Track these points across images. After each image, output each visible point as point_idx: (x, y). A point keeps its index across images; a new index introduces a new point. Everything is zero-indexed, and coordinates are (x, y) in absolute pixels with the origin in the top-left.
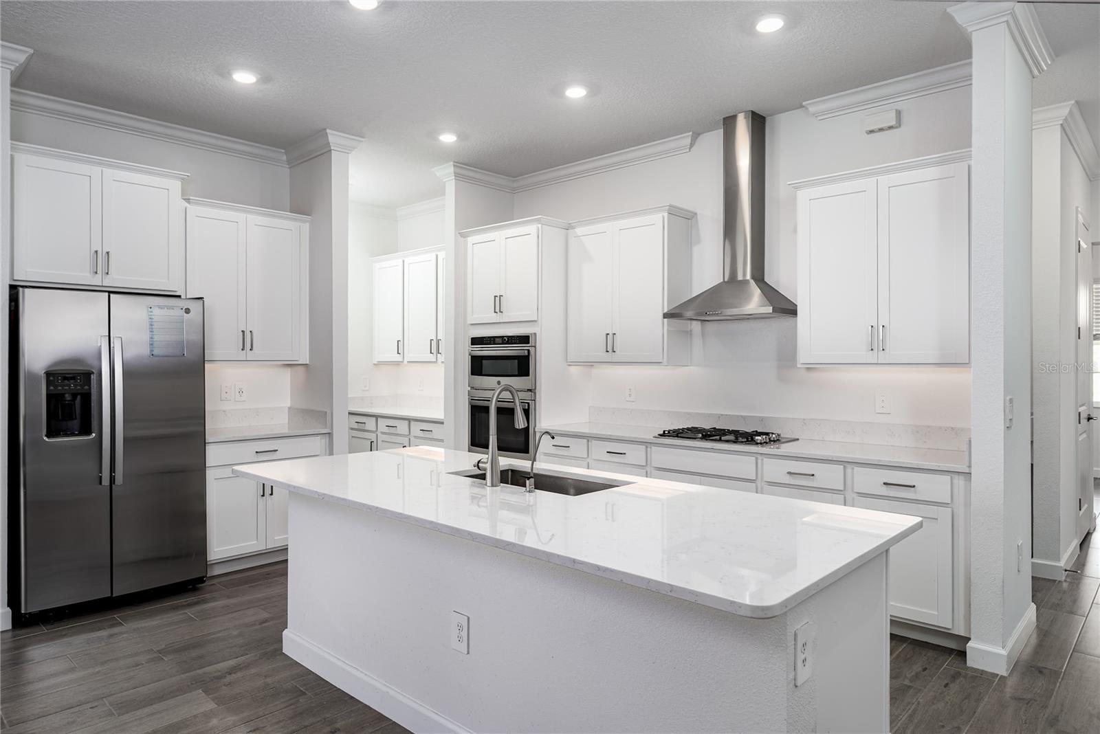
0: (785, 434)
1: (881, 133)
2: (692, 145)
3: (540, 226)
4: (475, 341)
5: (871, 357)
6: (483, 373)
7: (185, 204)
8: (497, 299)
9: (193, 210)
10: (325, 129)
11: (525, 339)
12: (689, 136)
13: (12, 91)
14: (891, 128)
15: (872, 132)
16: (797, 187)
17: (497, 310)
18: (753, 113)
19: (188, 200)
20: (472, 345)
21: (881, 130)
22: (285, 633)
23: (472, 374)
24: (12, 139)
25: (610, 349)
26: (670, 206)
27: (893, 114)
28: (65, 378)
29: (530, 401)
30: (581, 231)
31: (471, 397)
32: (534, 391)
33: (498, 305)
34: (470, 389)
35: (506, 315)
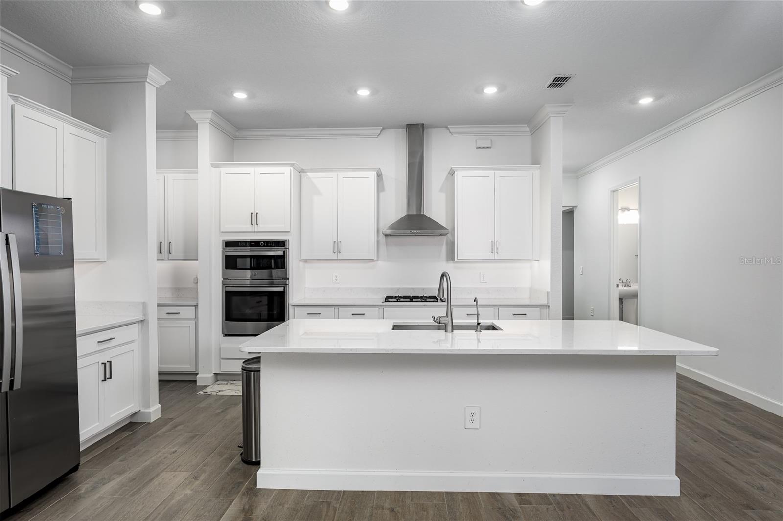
2: (379, 134)
3: (292, 168)
4: (228, 244)
5: (492, 256)
6: (238, 267)
8: (254, 215)
9: (18, 108)
10: (149, 64)
11: (281, 244)
12: (379, 129)
14: (488, 147)
15: (479, 148)
16: (455, 170)
17: (254, 222)
18: (423, 125)
19: (15, 99)
20: (226, 247)
21: (484, 148)
23: (226, 268)
25: (336, 250)
26: (378, 169)
27: (489, 140)
29: (285, 286)
30: (310, 174)
31: (225, 285)
32: (288, 279)
33: (254, 218)
34: (224, 279)
35: (262, 227)
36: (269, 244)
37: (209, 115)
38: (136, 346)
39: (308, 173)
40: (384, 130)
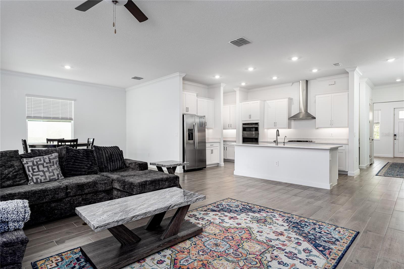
0: (313, 141)
1: (332, 85)
2: (292, 85)
4: (244, 124)
5: (330, 126)
6: (246, 131)
7: (197, 98)
8: (250, 115)
9: (198, 99)
11: (257, 124)
13: (183, 81)
14: (333, 84)
15: (329, 85)
16: (316, 95)
17: (250, 118)
18: (306, 80)
19: (197, 97)
22: (234, 171)
23: (243, 131)
24: (183, 89)
25: (275, 125)
26: (289, 98)
27: (334, 82)
28: (190, 130)
29: (258, 136)
30: (267, 102)
31: (243, 136)
32: (259, 134)
33: (250, 117)
34: (243, 134)
35: (252, 119)
36: (253, 124)
37: (238, 89)
38: (218, 148)
39: (267, 101)
40: (294, 84)
